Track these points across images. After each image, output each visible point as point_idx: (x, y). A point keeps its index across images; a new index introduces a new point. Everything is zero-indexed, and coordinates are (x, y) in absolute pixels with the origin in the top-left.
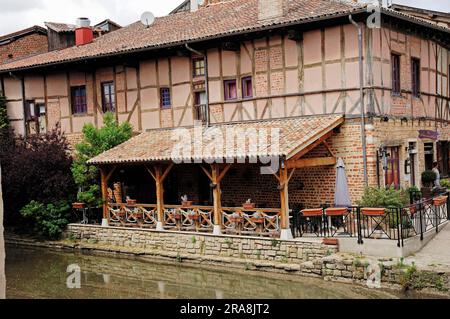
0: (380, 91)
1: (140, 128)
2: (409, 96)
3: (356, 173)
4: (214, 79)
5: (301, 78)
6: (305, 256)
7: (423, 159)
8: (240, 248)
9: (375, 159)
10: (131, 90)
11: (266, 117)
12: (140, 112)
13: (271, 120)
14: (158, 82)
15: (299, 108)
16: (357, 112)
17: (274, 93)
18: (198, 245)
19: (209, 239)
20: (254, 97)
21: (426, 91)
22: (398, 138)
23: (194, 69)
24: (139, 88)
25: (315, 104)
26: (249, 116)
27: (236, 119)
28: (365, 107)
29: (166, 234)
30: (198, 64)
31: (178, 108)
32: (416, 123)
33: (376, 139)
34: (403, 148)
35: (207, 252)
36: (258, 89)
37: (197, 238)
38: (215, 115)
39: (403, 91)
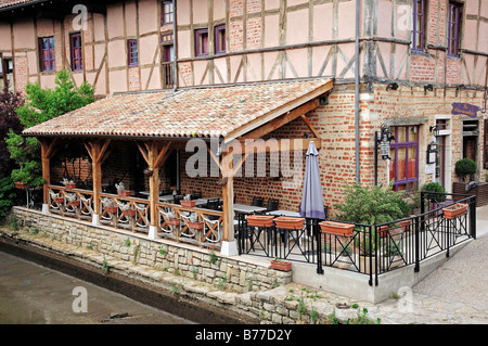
0: (389, 45)
1: (108, 92)
2: (441, 54)
3: (346, 162)
4: (184, 28)
5: (282, 25)
6: (247, 284)
7: (460, 142)
8: (176, 261)
9: (373, 143)
10: (99, 43)
11: (241, 80)
12: (108, 71)
13: (246, 83)
14: (125, 33)
15: (279, 67)
16: (350, 75)
17: (250, 47)
18: (132, 250)
19: (144, 244)
20: (228, 52)
21: (472, 48)
22: (417, 113)
23: (163, 14)
24: (107, 40)
25: (298, 63)
26: (221, 78)
27: (206, 82)
28: (362, 67)
29: (102, 232)
30: (167, 7)
31: (146, 66)
32: (451, 93)
33: (376, 116)
34: (426, 128)
35: (142, 261)
36: (232, 41)
37: (132, 240)
38: (184, 76)
39: (431, 47)
